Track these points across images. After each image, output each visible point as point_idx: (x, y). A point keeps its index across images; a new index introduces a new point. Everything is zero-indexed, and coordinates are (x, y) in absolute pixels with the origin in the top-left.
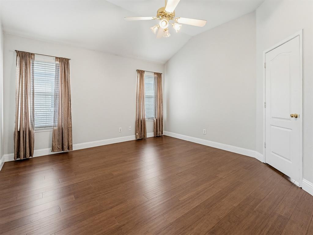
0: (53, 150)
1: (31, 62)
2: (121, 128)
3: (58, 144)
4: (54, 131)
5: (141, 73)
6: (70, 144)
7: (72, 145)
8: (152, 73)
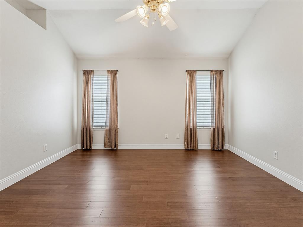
0: (105, 146)
1: (91, 77)
2: (167, 134)
3: (108, 142)
4: (106, 131)
5: (192, 73)
6: (117, 143)
7: (118, 144)
8: (208, 71)
